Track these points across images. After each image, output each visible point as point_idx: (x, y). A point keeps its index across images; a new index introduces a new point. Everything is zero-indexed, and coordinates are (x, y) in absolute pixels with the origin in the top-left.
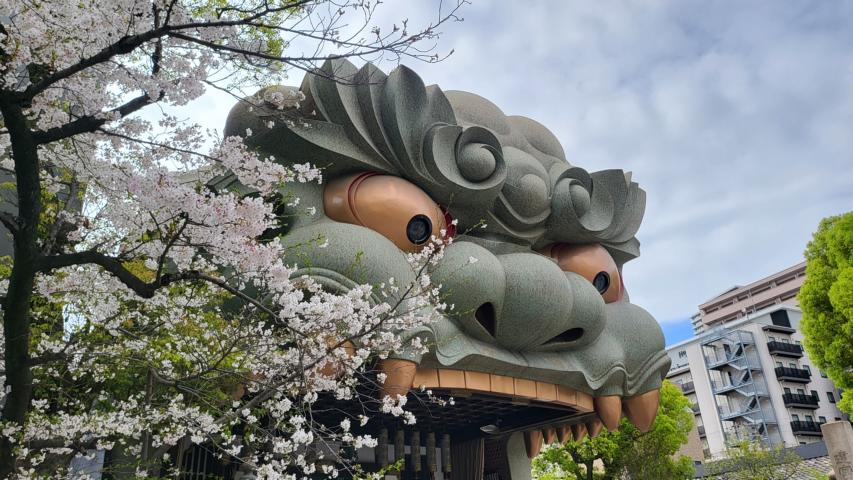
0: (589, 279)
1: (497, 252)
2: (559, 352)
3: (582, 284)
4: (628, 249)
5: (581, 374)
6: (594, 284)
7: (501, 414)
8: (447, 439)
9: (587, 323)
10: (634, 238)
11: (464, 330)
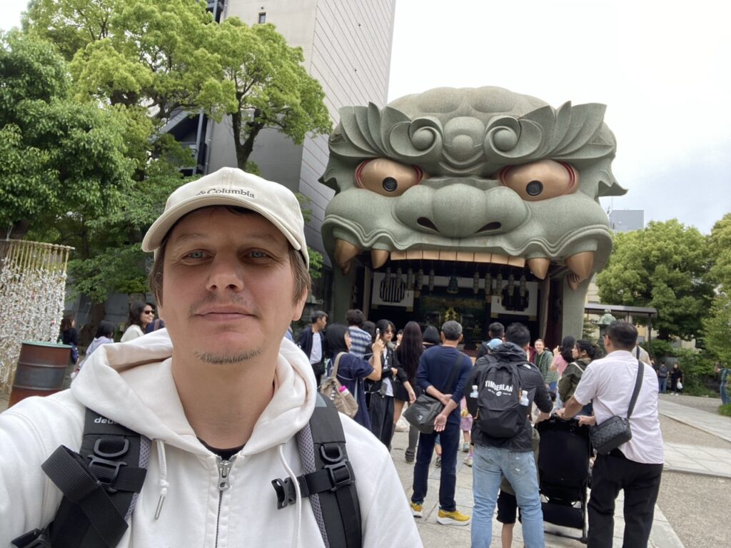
5: (501, 248)
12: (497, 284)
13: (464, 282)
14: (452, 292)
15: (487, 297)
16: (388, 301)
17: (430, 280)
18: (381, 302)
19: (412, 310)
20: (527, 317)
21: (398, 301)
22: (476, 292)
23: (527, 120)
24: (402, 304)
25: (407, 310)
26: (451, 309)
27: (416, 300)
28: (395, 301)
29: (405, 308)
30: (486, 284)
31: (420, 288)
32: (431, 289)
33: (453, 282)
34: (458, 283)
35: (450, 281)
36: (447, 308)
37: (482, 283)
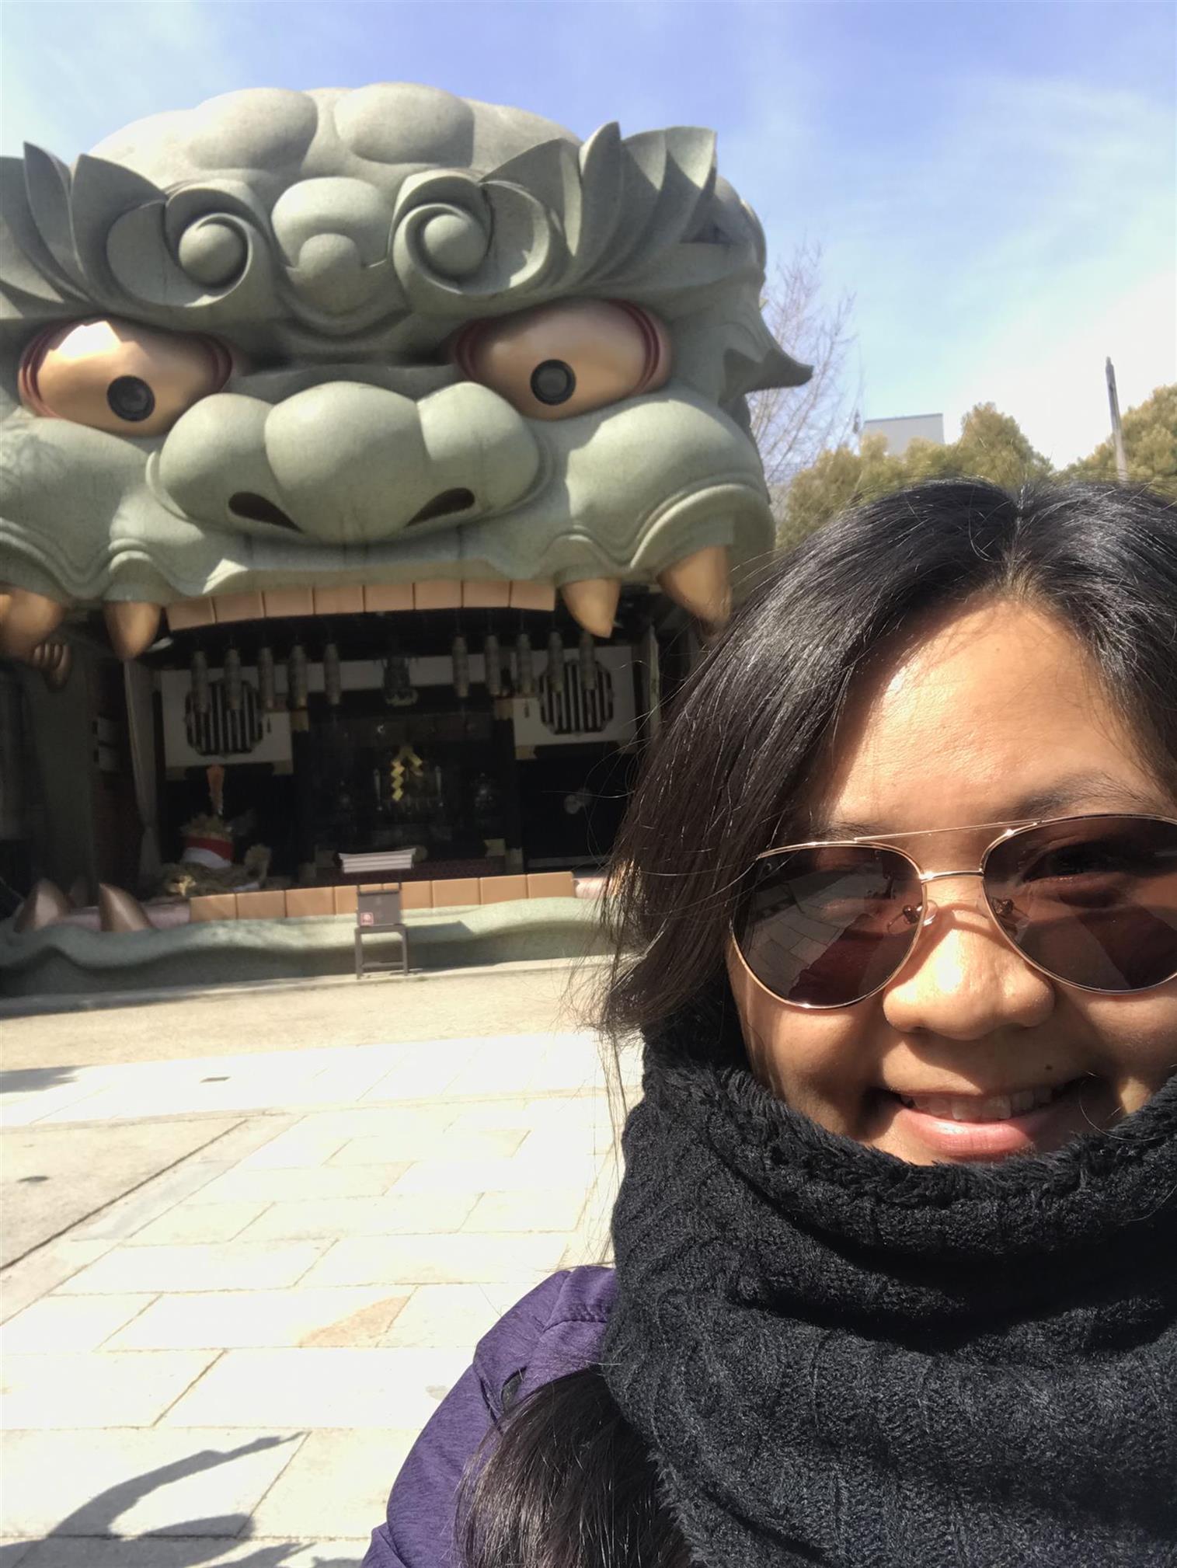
9: (463, 476)
12: (519, 665)
13: (428, 671)
14: (396, 701)
15: (500, 704)
16: (215, 752)
17: (327, 676)
18: (193, 759)
19: (290, 770)
20: (613, 745)
21: (245, 750)
22: (463, 692)
23: (506, 184)
24: (260, 754)
25: (277, 772)
26: (408, 750)
27: (299, 740)
28: (236, 751)
29: (269, 766)
30: (488, 667)
31: (302, 701)
32: (335, 700)
33: (396, 677)
34: (412, 676)
35: (388, 672)
36: (395, 752)
37: (476, 669)
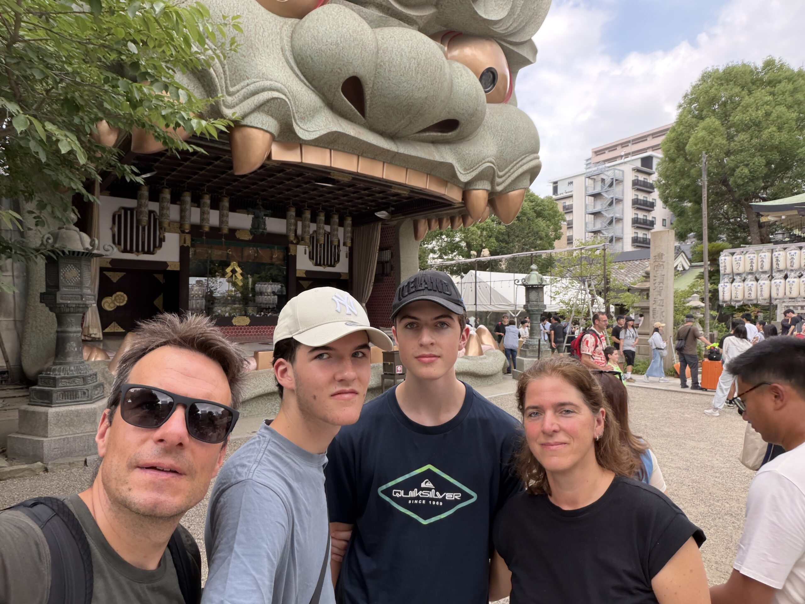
0: (476, 73)
1: (375, 24)
2: (434, 142)
3: (464, 72)
4: (524, 52)
5: (451, 166)
6: (481, 79)
7: (394, 203)
8: (349, 221)
9: (463, 114)
10: (530, 40)
11: (331, 106)
13: (276, 225)
15: (291, 247)
16: (131, 251)
17: (221, 216)
18: (116, 254)
19: (178, 269)
20: (339, 274)
21: (149, 252)
24: (159, 257)
25: (169, 269)
26: (234, 265)
27: (184, 251)
28: (144, 252)
29: (165, 264)
32: (225, 230)
34: (267, 226)
35: (254, 222)
